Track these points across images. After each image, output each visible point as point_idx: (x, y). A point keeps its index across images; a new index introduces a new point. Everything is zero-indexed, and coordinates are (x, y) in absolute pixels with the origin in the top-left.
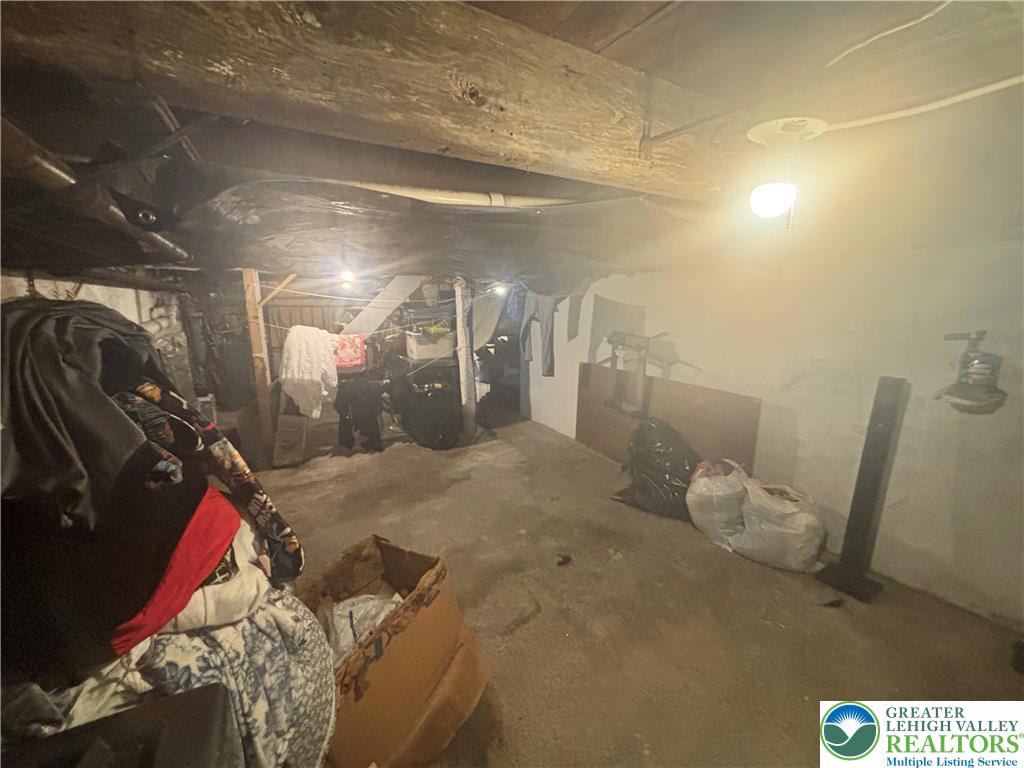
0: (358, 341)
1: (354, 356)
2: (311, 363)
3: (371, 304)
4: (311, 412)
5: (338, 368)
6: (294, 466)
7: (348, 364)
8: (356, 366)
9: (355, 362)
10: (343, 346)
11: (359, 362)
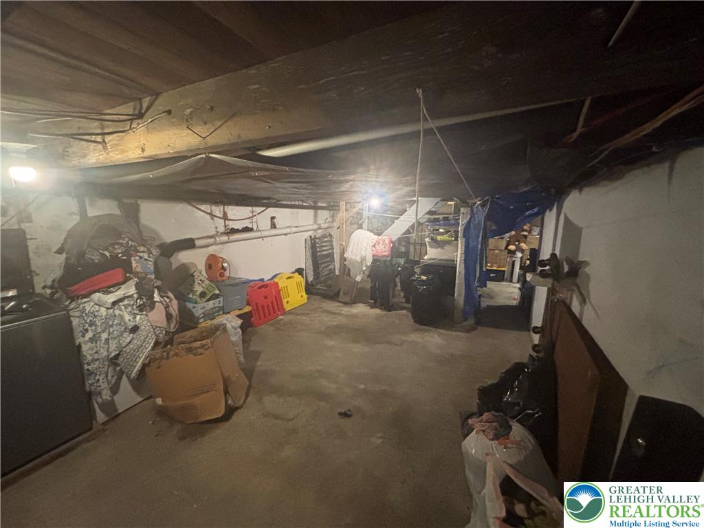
0: (387, 241)
1: (384, 250)
2: (357, 250)
3: (400, 219)
4: (356, 277)
5: (373, 256)
6: (346, 303)
7: (380, 254)
8: (384, 256)
9: (384, 254)
10: (379, 243)
11: (386, 253)
